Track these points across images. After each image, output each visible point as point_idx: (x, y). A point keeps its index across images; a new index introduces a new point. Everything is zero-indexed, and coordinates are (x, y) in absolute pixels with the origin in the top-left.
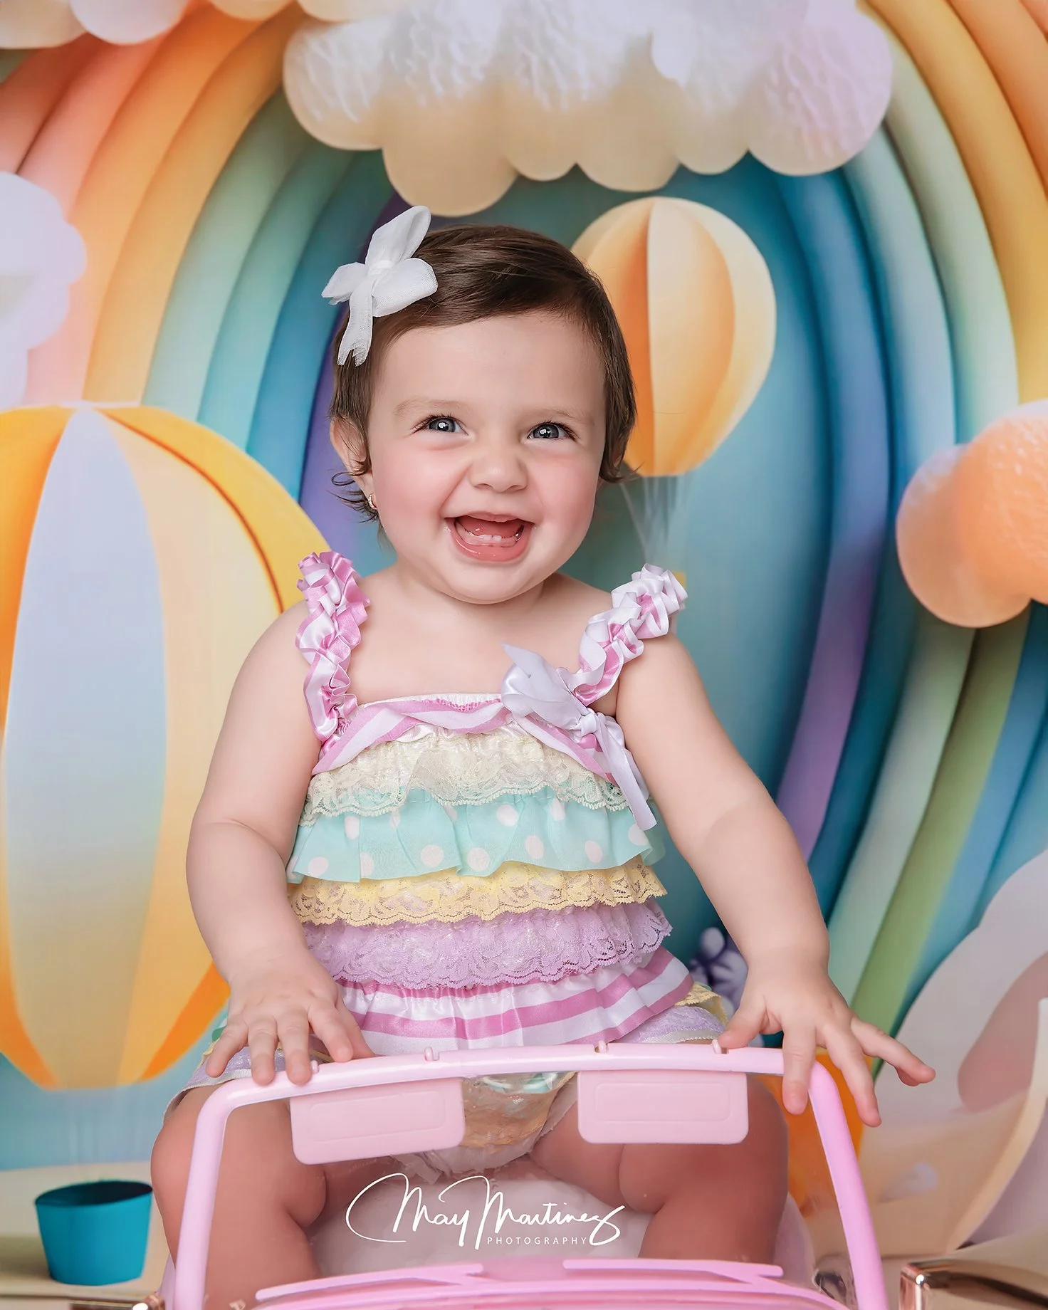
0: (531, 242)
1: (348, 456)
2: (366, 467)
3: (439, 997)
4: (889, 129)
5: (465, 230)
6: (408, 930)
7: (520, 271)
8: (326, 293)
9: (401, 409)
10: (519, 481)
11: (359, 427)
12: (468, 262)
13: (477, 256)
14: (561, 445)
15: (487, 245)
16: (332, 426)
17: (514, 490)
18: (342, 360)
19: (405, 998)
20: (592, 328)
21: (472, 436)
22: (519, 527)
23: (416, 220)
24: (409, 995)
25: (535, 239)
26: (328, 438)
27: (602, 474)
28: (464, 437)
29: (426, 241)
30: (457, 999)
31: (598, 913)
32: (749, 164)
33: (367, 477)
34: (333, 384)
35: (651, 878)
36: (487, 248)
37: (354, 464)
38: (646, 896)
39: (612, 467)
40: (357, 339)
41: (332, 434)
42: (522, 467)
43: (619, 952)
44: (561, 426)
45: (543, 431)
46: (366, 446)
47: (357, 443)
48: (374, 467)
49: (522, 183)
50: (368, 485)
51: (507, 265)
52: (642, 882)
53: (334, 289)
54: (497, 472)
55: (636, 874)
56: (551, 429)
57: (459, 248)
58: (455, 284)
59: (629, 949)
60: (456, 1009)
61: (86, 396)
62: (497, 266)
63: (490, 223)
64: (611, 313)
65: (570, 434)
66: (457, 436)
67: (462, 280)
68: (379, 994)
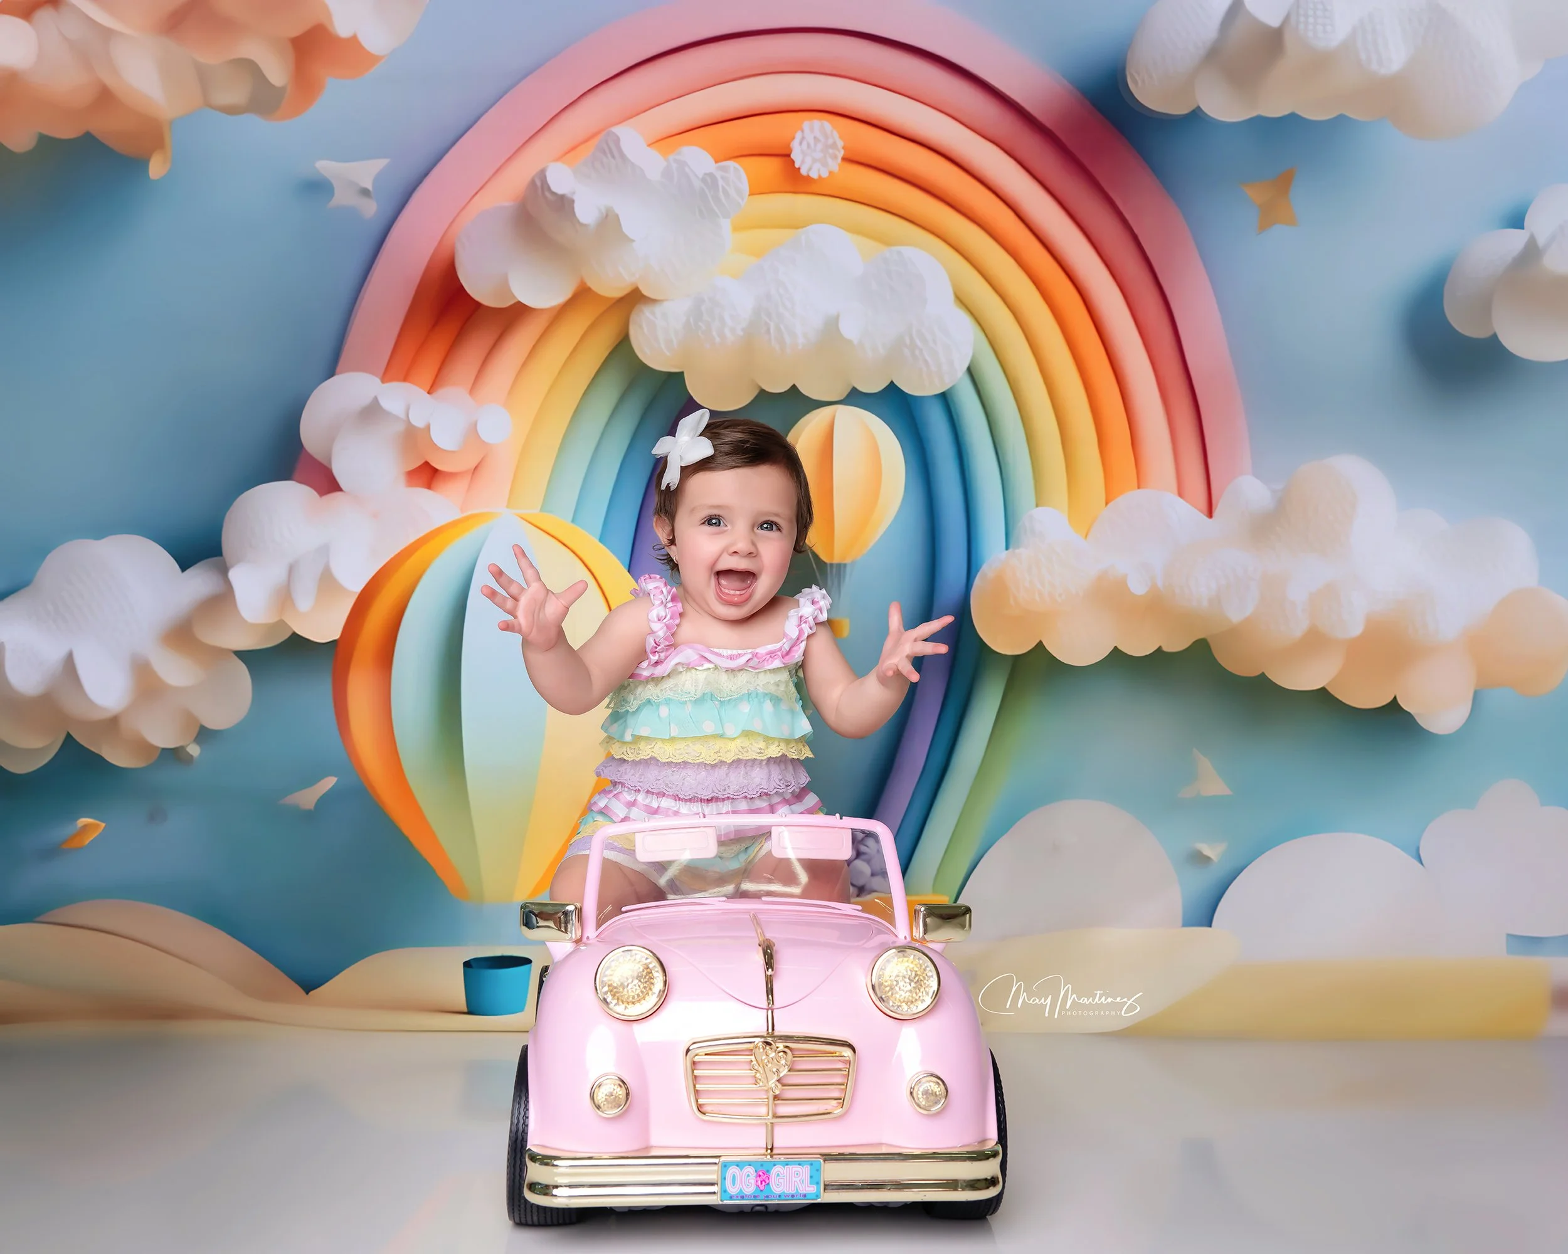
0: (760, 429)
1: (662, 535)
2: (672, 542)
3: (694, 802)
4: (970, 371)
5: (727, 421)
6: (682, 768)
7: (756, 444)
8: (654, 452)
9: (693, 510)
10: (752, 550)
11: (670, 521)
12: (728, 439)
13: (732, 436)
14: (774, 534)
15: (740, 430)
16: (655, 519)
17: (750, 554)
18: (663, 487)
19: (678, 802)
20: (791, 475)
21: (729, 527)
22: (749, 576)
23: (702, 416)
24: (679, 800)
25: (762, 427)
26: (653, 527)
27: (794, 549)
28: (726, 528)
29: (708, 426)
30: (703, 804)
31: (779, 765)
32: (892, 388)
33: (673, 547)
34: (655, 500)
35: (807, 748)
36: (738, 432)
37: (666, 540)
38: (805, 756)
39: (799, 546)
40: (671, 477)
41: (654, 524)
42: (754, 544)
43: (787, 786)
44: (776, 524)
45: (765, 526)
46: (673, 531)
47: (668, 529)
48: (677, 542)
49: (763, 395)
50: (673, 552)
51: (749, 441)
52: (803, 749)
53: (659, 449)
54: (742, 546)
55: (801, 746)
56: (770, 525)
57: (722, 431)
58: (722, 450)
59: (793, 784)
60: (703, 809)
61: (508, 506)
62: (745, 442)
63: (741, 417)
64: (801, 467)
65: (779, 529)
66: (722, 527)
67: (726, 448)
68: (664, 798)
